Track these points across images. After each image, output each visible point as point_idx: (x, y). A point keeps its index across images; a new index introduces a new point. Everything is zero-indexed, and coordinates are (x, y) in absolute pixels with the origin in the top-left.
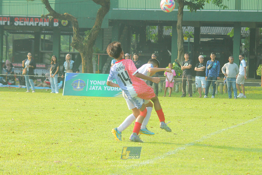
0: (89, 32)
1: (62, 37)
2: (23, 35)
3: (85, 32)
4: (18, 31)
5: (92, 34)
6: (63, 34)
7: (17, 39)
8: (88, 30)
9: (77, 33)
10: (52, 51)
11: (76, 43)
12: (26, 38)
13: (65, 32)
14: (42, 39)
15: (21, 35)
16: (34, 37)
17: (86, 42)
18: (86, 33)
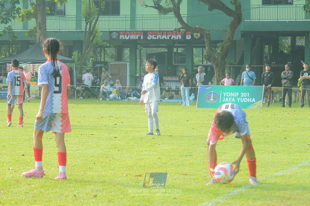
0: (222, 44)
1: (194, 49)
2: (156, 48)
3: (217, 44)
4: (151, 45)
5: (225, 46)
6: (196, 47)
7: (151, 52)
8: (220, 43)
9: (209, 45)
10: (185, 64)
11: (208, 55)
12: (159, 51)
13: (197, 45)
14: (175, 52)
15: (154, 48)
16: (167, 51)
17: (219, 53)
18: (219, 46)
